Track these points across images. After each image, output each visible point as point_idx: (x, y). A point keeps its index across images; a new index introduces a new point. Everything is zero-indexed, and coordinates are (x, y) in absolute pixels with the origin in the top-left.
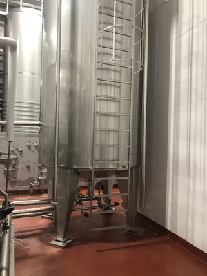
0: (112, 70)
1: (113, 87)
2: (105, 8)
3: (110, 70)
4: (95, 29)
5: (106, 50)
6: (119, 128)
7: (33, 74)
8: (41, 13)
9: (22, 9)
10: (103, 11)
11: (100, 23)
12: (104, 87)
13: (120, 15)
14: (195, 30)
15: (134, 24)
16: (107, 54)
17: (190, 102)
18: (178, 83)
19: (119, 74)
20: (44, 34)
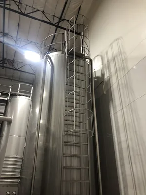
0: (74, 135)
1: (75, 147)
2: (69, 98)
3: (72, 135)
4: (63, 110)
5: (69, 123)
6: (81, 180)
7: (20, 136)
8: (30, 98)
9: (18, 96)
10: (67, 100)
11: (66, 106)
12: (69, 147)
13: (78, 102)
14: (124, 110)
15: (87, 108)
16: (70, 125)
17: (130, 157)
18: (120, 143)
19: (79, 138)
20: (31, 110)
